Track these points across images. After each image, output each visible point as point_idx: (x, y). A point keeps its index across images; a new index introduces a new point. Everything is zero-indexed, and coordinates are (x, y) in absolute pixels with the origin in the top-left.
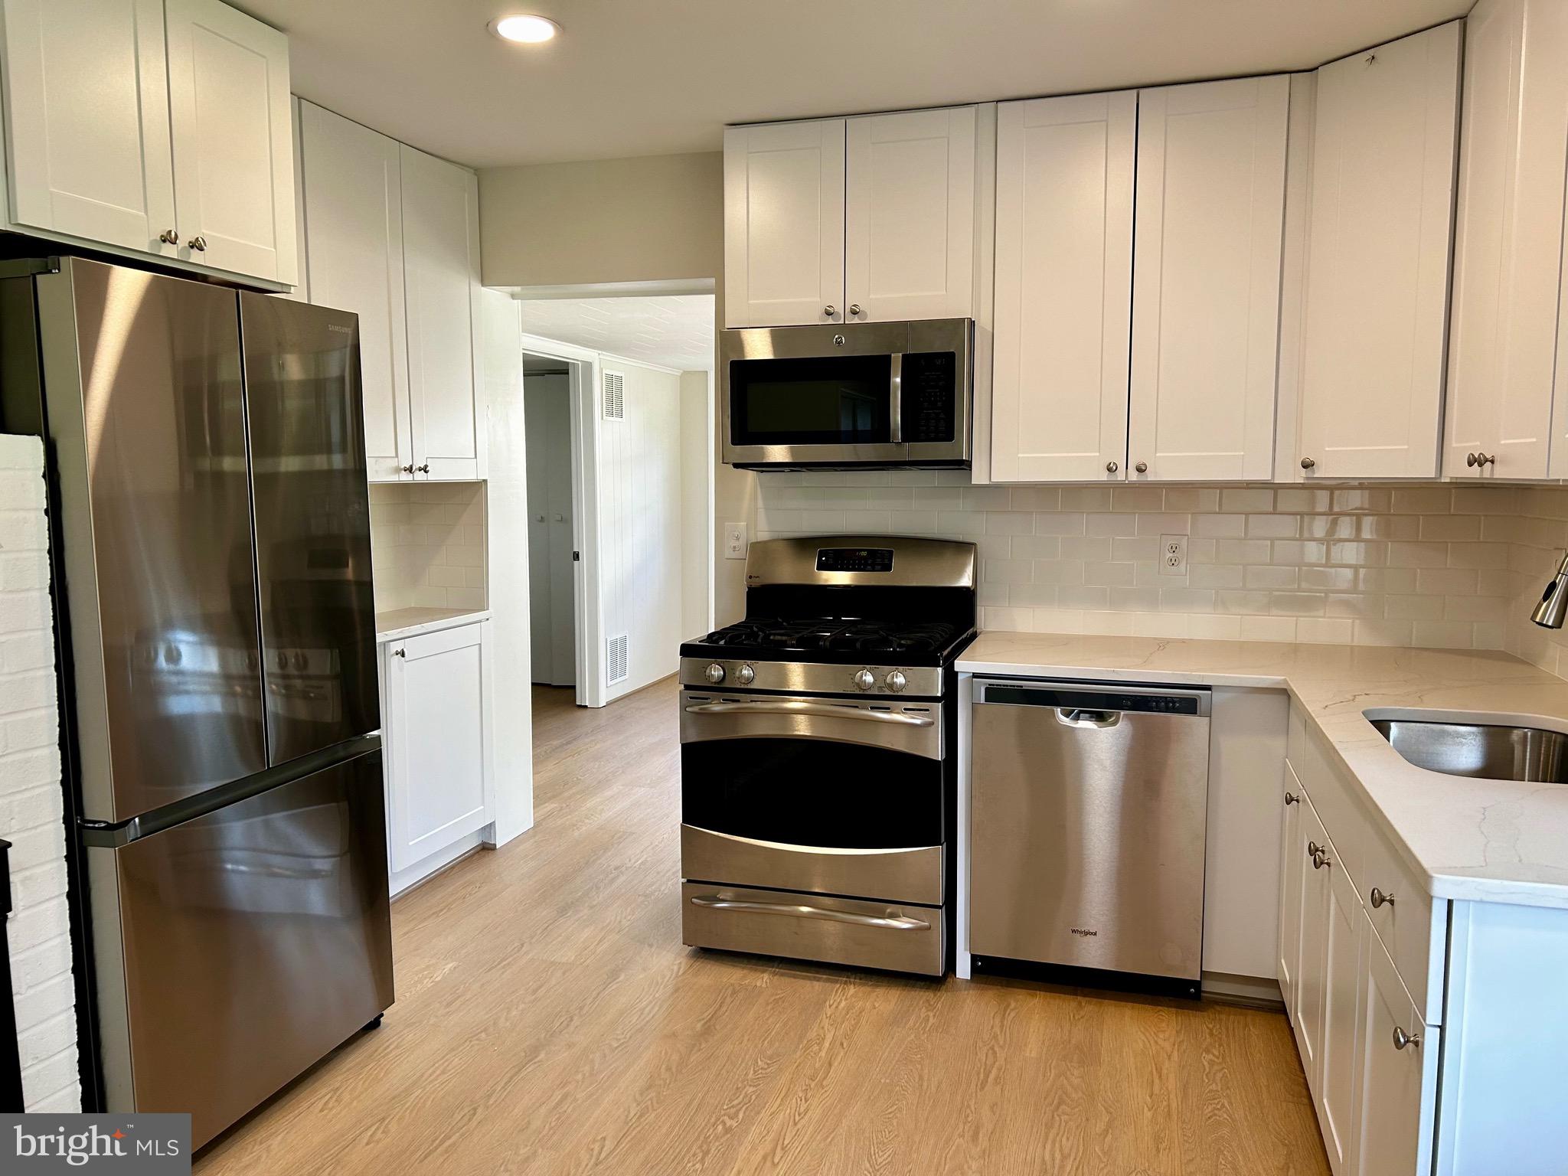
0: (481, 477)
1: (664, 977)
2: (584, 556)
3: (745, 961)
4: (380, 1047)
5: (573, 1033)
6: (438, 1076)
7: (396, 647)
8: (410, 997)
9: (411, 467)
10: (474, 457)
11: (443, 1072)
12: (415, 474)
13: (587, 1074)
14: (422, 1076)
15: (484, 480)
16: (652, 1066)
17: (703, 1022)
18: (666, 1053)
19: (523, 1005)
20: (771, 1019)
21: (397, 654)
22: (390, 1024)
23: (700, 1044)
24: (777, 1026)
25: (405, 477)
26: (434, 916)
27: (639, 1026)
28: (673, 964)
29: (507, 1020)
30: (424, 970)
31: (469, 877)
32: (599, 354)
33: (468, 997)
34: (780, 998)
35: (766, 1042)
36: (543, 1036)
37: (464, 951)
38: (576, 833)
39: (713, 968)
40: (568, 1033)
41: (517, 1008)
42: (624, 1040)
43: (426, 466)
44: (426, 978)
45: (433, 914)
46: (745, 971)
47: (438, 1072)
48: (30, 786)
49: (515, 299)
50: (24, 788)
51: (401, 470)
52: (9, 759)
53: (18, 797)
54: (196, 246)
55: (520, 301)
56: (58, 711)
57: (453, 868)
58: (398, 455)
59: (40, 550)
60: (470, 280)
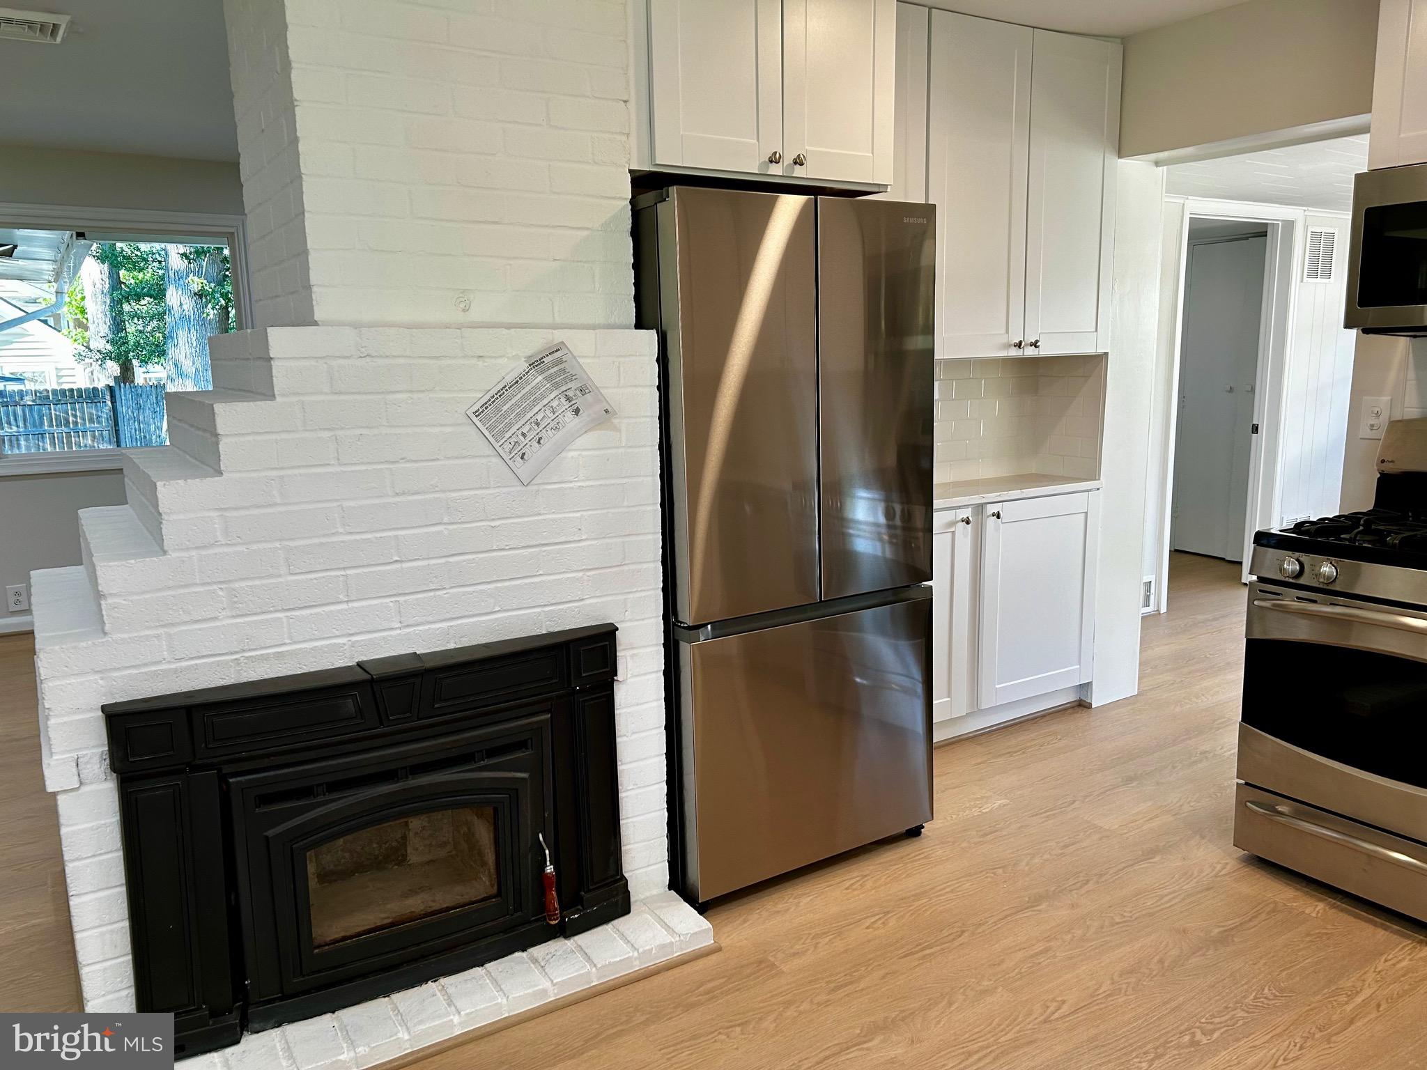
0: (1101, 350)
1: (1201, 871)
2: (1263, 430)
3: (1304, 884)
4: (912, 853)
5: (1082, 896)
6: (947, 893)
7: (992, 509)
8: (956, 819)
9: (1021, 342)
10: (1094, 330)
11: (952, 891)
12: (1025, 350)
13: (1076, 938)
14: (933, 888)
15: (1105, 353)
16: (1146, 952)
17: (1222, 929)
18: (1167, 945)
19: (1048, 856)
20: (1304, 952)
21: (993, 516)
22: (929, 836)
23: (1207, 951)
24: (1307, 961)
25: (1014, 353)
26: (1008, 755)
27: (1151, 911)
28: (1218, 863)
29: (1027, 865)
30: (977, 799)
31: (1053, 728)
32: (1305, 210)
33: (1004, 833)
34: (1327, 934)
35: (1286, 972)
36: (1053, 889)
37: (1019, 793)
38: (1178, 709)
39: (1261, 879)
40: (1077, 894)
41: (1041, 857)
42: (1129, 919)
43: (1037, 341)
44: (976, 807)
45: (1009, 753)
46: (1298, 893)
47: (948, 890)
48: (639, 589)
49: (1159, 166)
50: (635, 590)
51: (1010, 346)
52: (626, 568)
53: (631, 596)
54: (798, 162)
55: (1165, 167)
56: (661, 537)
57: (1044, 716)
58: (1007, 332)
59: (652, 416)
60: (1104, 153)
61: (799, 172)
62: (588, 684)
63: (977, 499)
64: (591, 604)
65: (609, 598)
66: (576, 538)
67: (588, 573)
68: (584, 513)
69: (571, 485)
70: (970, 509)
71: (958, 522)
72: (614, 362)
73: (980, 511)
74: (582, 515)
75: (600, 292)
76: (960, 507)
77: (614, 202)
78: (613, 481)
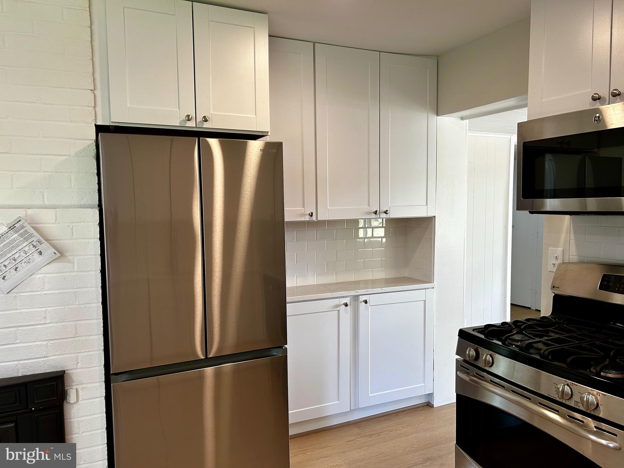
0: (430, 215)
7: (362, 298)
9: (376, 211)
10: (426, 204)
12: (381, 215)
15: (433, 216)
21: (363, 302)
25: (374, 217)
43: (387, 211)
48: (87, 350)
49: (464, 120)
50: (84, 351)
51: (371, 213)
52: (78, 339)
53: (81, 354)
54: (205, 120)
55: (468, 120)
56: (102, 321)
57: (404, 411)
58: (369, 205)
59: (95, 255)
60: (428, 115)
61: (206, 125)
62: (41, 407)
63: (353, 293)
64: (52, 359)
65: (66, 356)
66: (42, 322)
67: (51, 342)
68: (48, 308)
69: (39, 293)
70: (349, 298)
71: (342, 305)
72: (69, 226)
73: (357, 299)
74: (46, 310)
75: (75, 188)
76: (344, 297)
77: (84, 141)
78: (67, 291)
